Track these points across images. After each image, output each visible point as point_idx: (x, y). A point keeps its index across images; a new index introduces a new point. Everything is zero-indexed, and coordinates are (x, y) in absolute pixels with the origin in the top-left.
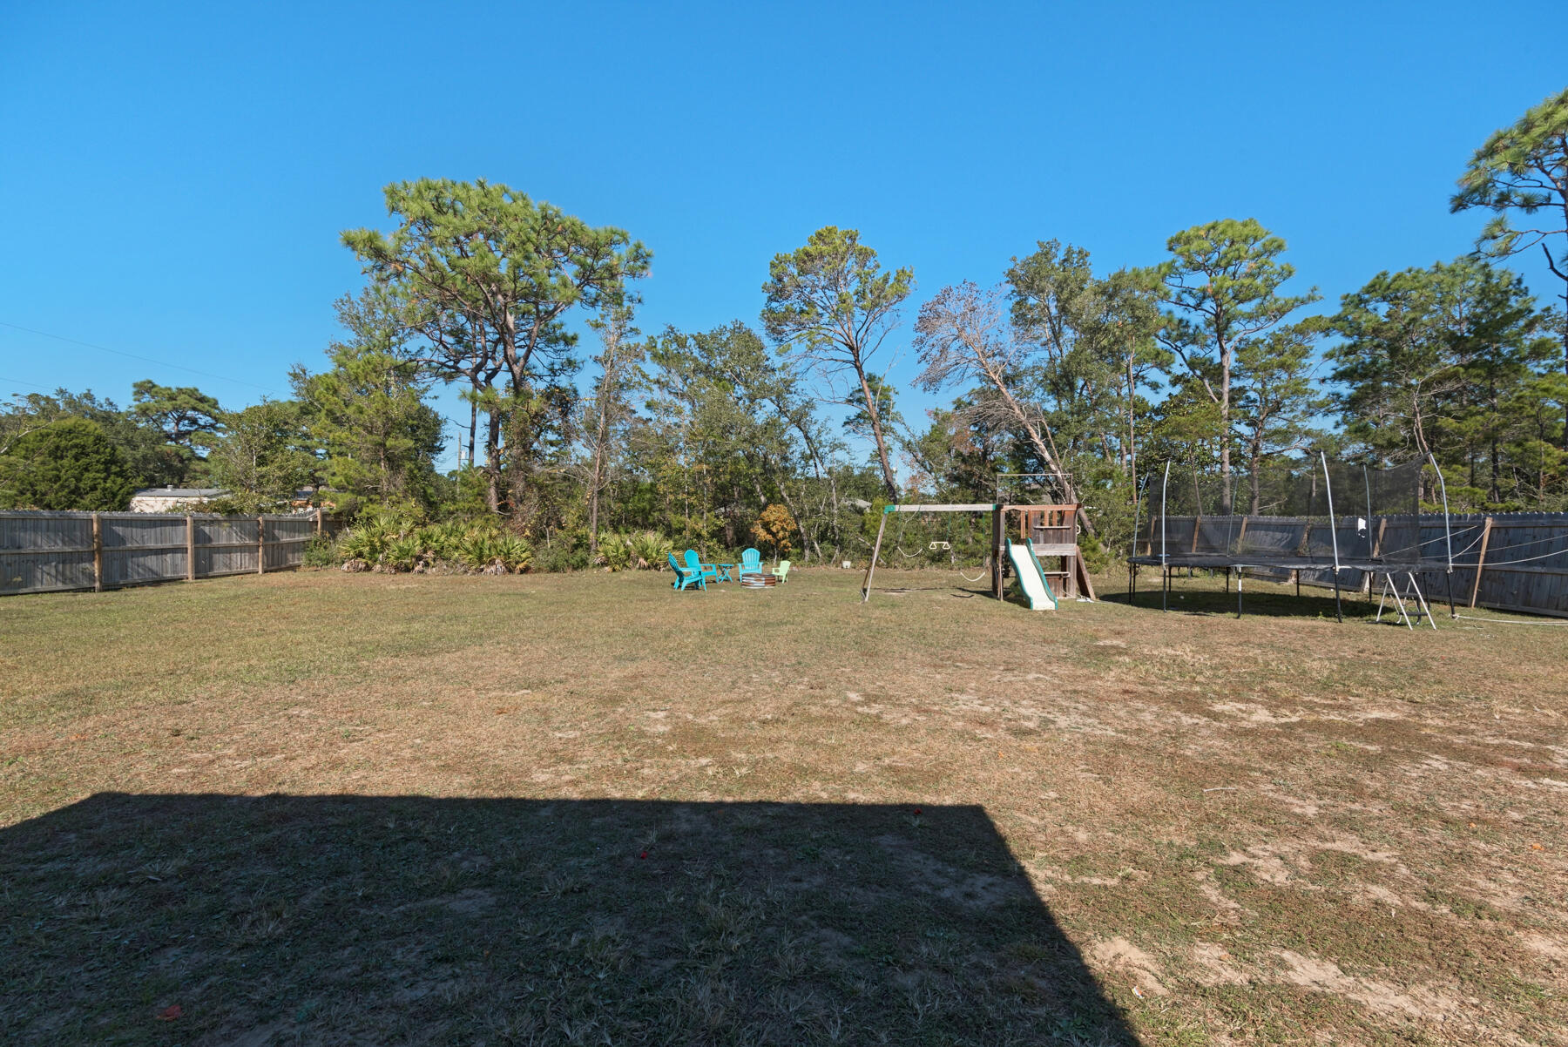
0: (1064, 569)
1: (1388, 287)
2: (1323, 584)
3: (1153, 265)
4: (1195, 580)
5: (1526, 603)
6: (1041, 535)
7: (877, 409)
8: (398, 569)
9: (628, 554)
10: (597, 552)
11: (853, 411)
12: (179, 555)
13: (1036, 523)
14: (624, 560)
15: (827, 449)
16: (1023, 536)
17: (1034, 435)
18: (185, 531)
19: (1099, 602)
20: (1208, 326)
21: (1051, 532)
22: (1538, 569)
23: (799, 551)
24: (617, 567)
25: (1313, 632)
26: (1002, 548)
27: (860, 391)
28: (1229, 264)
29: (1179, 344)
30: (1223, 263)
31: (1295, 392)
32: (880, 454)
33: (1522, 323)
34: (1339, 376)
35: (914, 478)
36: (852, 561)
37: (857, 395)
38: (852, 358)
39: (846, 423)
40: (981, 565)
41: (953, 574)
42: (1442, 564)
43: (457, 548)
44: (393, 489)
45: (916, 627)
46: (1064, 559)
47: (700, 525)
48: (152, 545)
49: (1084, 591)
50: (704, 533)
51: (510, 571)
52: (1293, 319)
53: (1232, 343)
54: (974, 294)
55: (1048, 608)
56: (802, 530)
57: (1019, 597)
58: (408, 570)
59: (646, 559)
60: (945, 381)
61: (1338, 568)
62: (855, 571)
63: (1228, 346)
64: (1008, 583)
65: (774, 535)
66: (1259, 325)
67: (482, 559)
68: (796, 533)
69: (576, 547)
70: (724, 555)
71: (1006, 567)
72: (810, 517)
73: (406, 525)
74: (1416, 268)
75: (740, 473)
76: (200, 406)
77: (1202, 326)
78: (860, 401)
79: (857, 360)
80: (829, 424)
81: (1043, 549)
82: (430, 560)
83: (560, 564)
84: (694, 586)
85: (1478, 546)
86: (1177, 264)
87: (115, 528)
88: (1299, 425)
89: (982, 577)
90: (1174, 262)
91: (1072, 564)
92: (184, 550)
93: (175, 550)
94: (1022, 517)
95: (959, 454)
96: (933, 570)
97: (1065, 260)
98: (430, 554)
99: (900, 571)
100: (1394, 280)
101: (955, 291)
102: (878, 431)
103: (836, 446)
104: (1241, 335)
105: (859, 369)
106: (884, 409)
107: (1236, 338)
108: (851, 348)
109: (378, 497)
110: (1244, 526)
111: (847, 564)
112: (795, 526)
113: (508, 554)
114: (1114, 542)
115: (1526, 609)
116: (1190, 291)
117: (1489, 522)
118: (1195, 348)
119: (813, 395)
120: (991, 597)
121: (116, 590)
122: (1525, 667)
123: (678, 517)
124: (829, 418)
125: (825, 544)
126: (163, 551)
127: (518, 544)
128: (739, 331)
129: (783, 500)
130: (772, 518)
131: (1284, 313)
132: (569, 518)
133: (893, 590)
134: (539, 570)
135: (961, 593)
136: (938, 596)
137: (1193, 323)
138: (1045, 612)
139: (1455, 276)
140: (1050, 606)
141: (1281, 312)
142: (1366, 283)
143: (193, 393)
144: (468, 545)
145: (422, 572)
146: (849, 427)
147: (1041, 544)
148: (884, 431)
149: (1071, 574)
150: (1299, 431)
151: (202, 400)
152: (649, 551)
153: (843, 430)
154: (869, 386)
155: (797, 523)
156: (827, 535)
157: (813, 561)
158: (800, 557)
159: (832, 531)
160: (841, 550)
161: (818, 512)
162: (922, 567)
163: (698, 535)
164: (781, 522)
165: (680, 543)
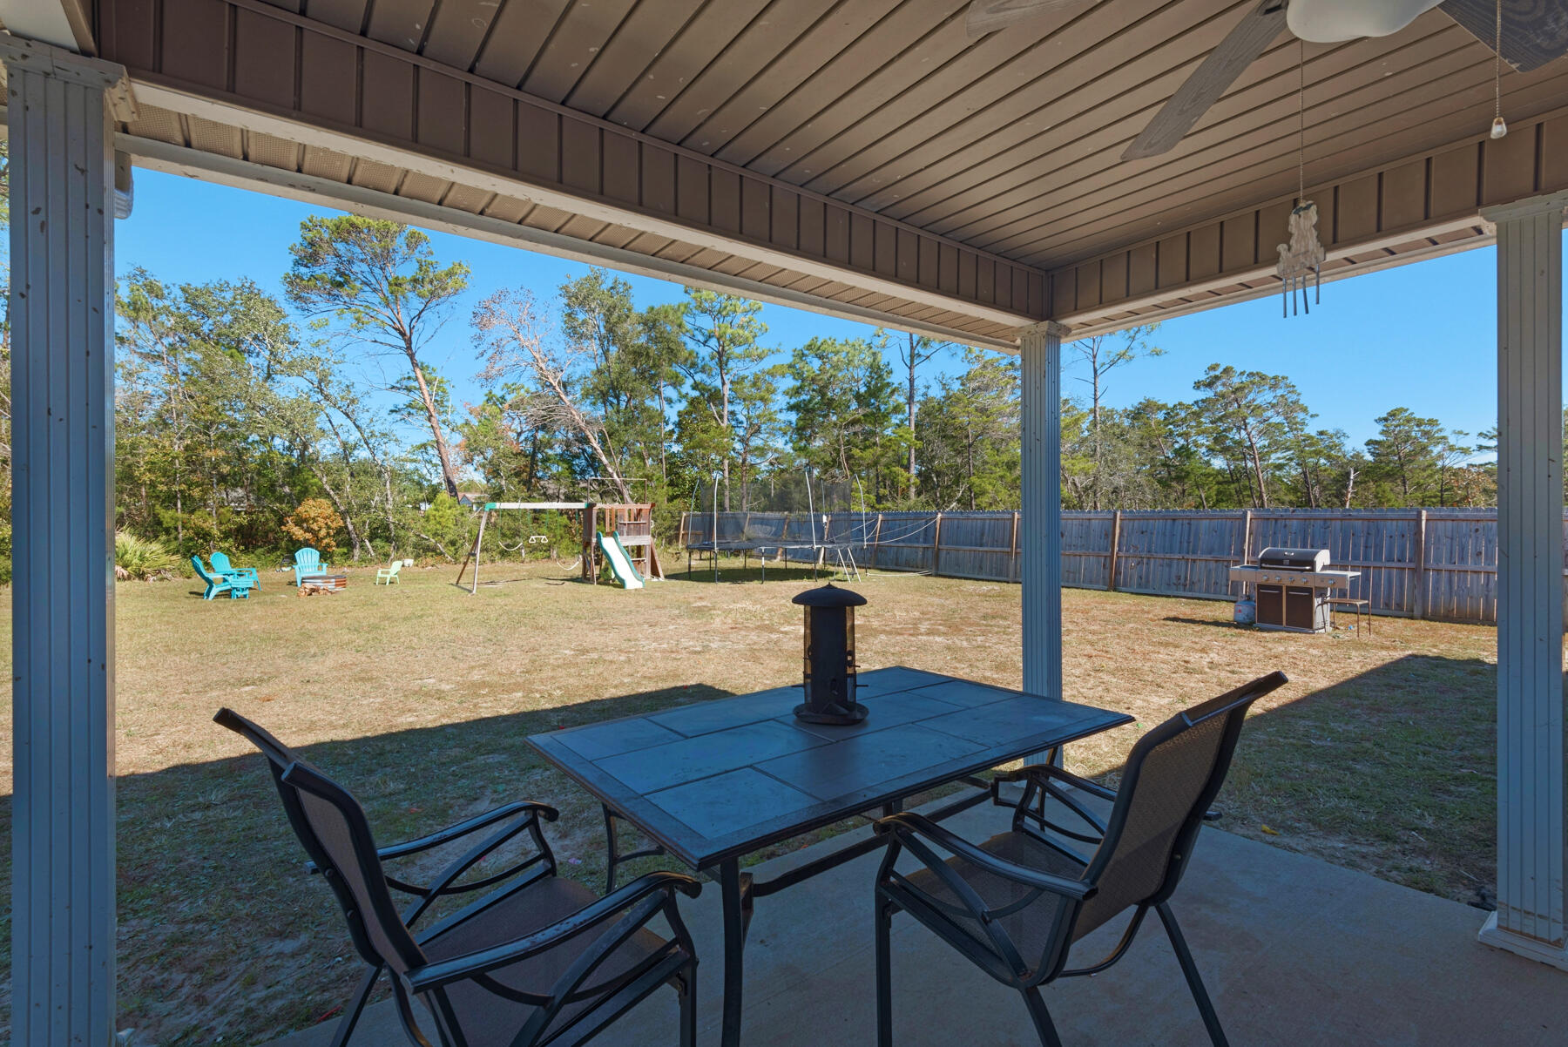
0: (641, 555)
1: (819, 349)
3: (675, 303)
5: (897, 565)
6: (625, 528)
11: (402, 399)
16: (611, 530)
17: (593, 440)
19: (667, 580)
20: (712, 359)
21: (632, 526)
22: (901, 544)
23: (345, 550)
26: (594, 540)
27: (411, 378)
28: (728, 315)
29: (692, 371)
30: (724, 313)
31: (770, 420)
33: (889, 390)
34: (791, 408)
36: (415, 559)
37: (405, 383)
38: (403, 344)
39: (393, 411)
40: (549, 557)
41: (526, 567)
42: (860, 543)
46: (639, 548)
49: (655, 572)
50: (215, 532)
52: (767, 364)
53: (729, 376)
54: (531, 301)
55: (636, 587)
56: (351, 527)
57: (612, 580)
59: (125, 566)
61: (815, 547)
62: (419, 570)
63: (726, 377)
64: (599, 568)
65: (316, 533)
66: (746, 365)
68: (342, 531)
71: (598, 555)
72: (359, 513)
77: (707, 359)
78: (411, 389)
79: (409, 347)
81: (626, 540)
84: (227, 594)
85: (875, 533)
86: (691, 306)
88: (771, 443)
89: (575, 567)
90: (689, 303)
91: (647, 551)
94: (609, 514)
97: (612, 288)
101: (513, 295)
102: (435, 424)
104: (735, 371)
105: (412, 356)
106: (438, 402)
107: (732, 373)
108: (403, 334)
110: (749, 520)
111: (410, 562)
112: (341, 523)
114: (660, 534)
116: (700, 329)
117: (880, 517)
118: (704, 376)
120: (582, 582)
122: (902, 596)
123: (171, 513)
125: (378, 542)
128: (250, 293)
129: (323, 494)
130: (311, 515)
131: (762, 359)
136: (533, 586)
137: (701, 355)
139: (855, 349)
140: (639, 585)
141: (760, 358)
142: (808, 342)
146: (397, 416)
147: (625, 536)
149: (647, 559)
150: (770, 448)
154: (424, 376)
155: (344, 519)
156: (381, 532)
157: (364, 561)
158: (348, 556)
159: (387, 528)
160: (397, 549)
161: (369, 508)
162: (493, 561)
163: (205, 536)
164: (325, 518)
165: (173, 545)
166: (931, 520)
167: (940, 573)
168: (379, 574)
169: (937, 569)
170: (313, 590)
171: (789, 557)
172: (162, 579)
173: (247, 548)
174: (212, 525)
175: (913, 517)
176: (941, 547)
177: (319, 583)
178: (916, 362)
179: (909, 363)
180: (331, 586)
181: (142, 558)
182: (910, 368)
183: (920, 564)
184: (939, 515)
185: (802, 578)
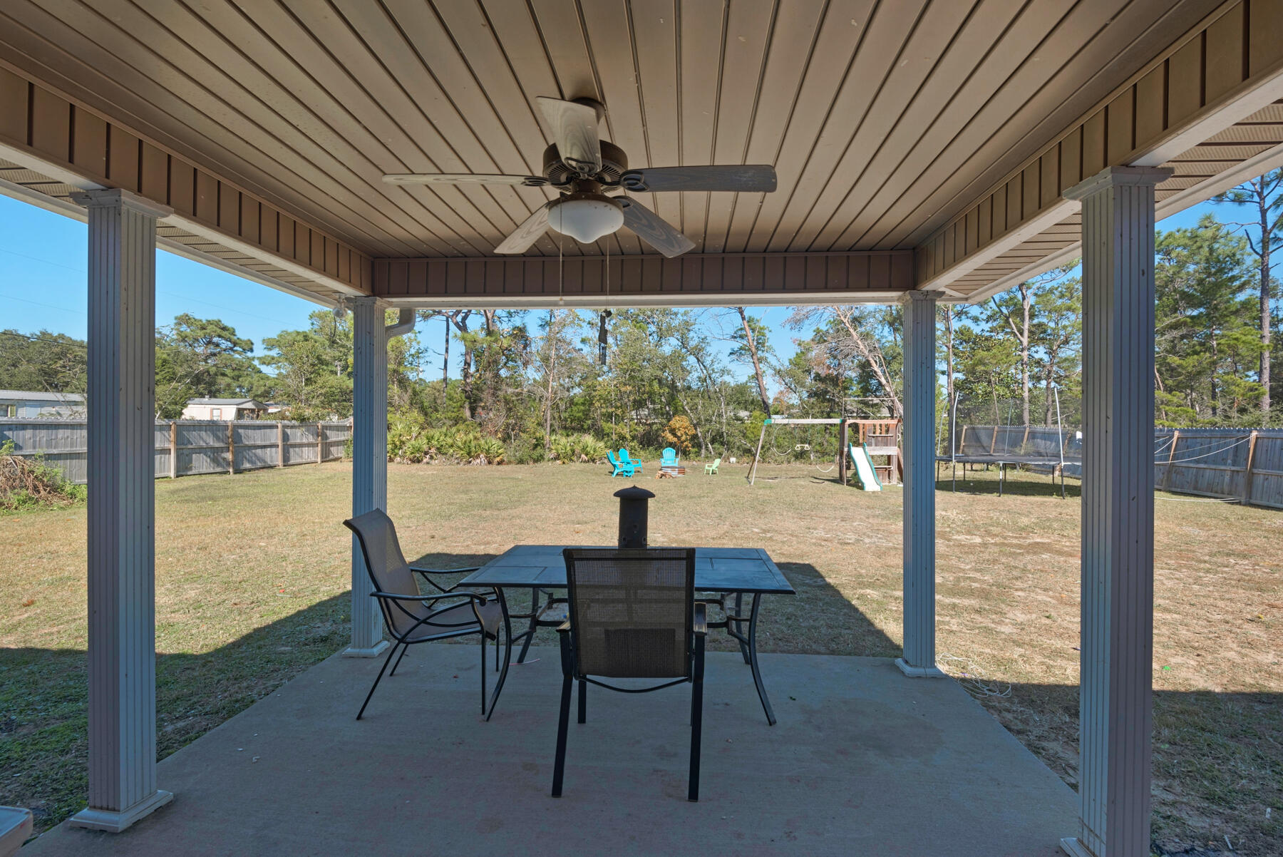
0: (889, 464)
2: (1077, 476)
4: (988, 473)
5: (1195, 488)
6: (873, 440)
7: (755, 343)
8: (413, 461)
9: (573, 451)
10: (550, 450)
11: (736, 345)
12: (274, 449)
13: (869, 432)
14: (571, 456)
15: (717, 375)
16: (861, 441)
17: (874, 364)
18: (277, 434)
21: (880, 439)
23: (696, 450)
24: (566, 461)
25: (1042, 504)
26: (846, 449)
27: (741, 329)
32: (757, 377)
35: (782, 392)
36: (737, 458)
37: (739, 333)
39: (731, 354)
40: (831, 461)
41: (812, 468)
43: (452, 446)
44: (402, 403)
45: (788, 499)
46: (889, 457)
47: (625, 430)
48: (259, 443)
50: (628, 436)
51: (490, 463)
53: (1031, 291)
55: (876, 490)
56: (700, 435)
57: (857, 484)
58: (419, 461)
59: (586, 455)
60: (807, 322)
62: (739, 465)
63: (1028, 293)
64: (849, 473)
65: (679, 438)
66: (1053, 276)
67: (471, 455)
68: (695, 437)
69: (536, 446)
70: (642, 453)
71: (848, 462)
72: (705, 425)
73: (415, 429)
74: (1184, 229)
75: (655, 393)
76: (224, 333)
78: (741, 337)
80: (720, 356)
82: (433, 455)
83: (524, 458)
84: (622, 474)
85: (1169, 448)
87: (240, 431)
89: (832, 470)
91: (895, 461)
92: (276, 446)
93: (271, 446)
94: (861, 427)
95: (818, 375)
96: (797, 465)
98: (433, 450)
99: (773, 465)
100: (1166, 238)
102: (756, 361)
103: (723, 372)
104: (1038, 285)
105: (741, 313)
106: (760, 344)
107: (1035, 287)
109: (392, 409)
110: (1026, 434)
111: (733, 460)
112: (694, 432)
113: (488, 451)
115: (1195, 492)
117: (1176, 434)
119: (707, 334)
120: (838, 483)
121: (241, 473)
123: (609, 424)
124: (720, 352)
125: (716, 445)
126: (265, 447)
127: (495, 443)
129: (684, 412)
130: (678, 426)
131: (1072, 267)
132: (530, 423)
133: (769, 478)
134: (510, 462)
135: (815, 480)
136: (802, 482)
138: (873, 492)
140: (877, 488)
143: (217, 323)
144: (460, 444)
145: (428, 463)
146: (734, 357)
147: (873, 447)
148: (760, 360)
149: (894, 467)
151: (224, 329)
152: (588, 449)
153: (729, 359)
154: (749, 326)
155: (696, 429)
156: (718, 438)
157: (707, 457)
158: (698, 454)
159: (721, 435)
160: (728, 450)
161: (711, 421)
162: (789, 462)
163: (623, 438)
164: (685, 428)
165: (609, 443)
166: (1243, 438)
167: (1253, 501)
168: (707, 468)
169: (1250, 495)
170: (662, 475)
171: (1065, 474)
172: (603, 463)
173: (644, 446)
174: (626, 432)
175: (1219, 435)
176: (1255, 471)
177: (669, 471)
178: (1271, 248)
179: (1259, 250)
180: (675, 473)
181: (595, 450)
182: (1262, 256)
183: (1226, 489)
184: (1254, 434)
185: (1051, 494)
